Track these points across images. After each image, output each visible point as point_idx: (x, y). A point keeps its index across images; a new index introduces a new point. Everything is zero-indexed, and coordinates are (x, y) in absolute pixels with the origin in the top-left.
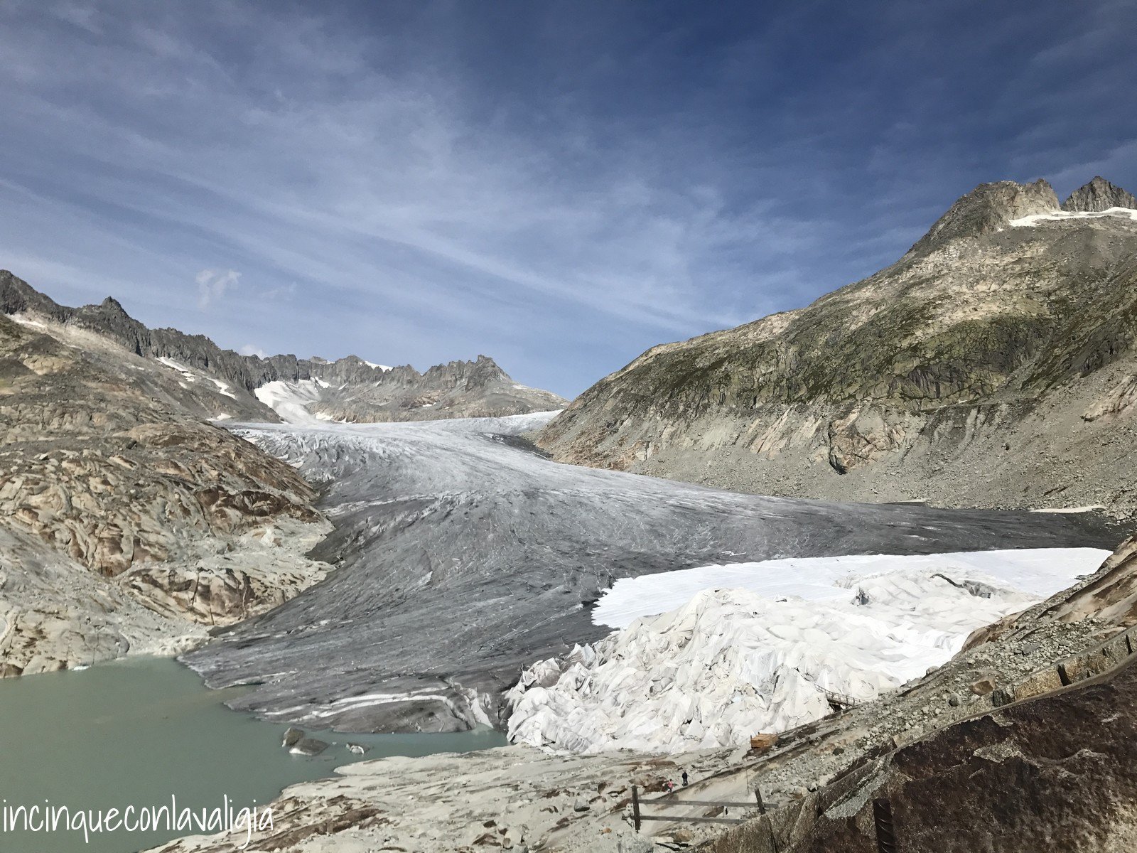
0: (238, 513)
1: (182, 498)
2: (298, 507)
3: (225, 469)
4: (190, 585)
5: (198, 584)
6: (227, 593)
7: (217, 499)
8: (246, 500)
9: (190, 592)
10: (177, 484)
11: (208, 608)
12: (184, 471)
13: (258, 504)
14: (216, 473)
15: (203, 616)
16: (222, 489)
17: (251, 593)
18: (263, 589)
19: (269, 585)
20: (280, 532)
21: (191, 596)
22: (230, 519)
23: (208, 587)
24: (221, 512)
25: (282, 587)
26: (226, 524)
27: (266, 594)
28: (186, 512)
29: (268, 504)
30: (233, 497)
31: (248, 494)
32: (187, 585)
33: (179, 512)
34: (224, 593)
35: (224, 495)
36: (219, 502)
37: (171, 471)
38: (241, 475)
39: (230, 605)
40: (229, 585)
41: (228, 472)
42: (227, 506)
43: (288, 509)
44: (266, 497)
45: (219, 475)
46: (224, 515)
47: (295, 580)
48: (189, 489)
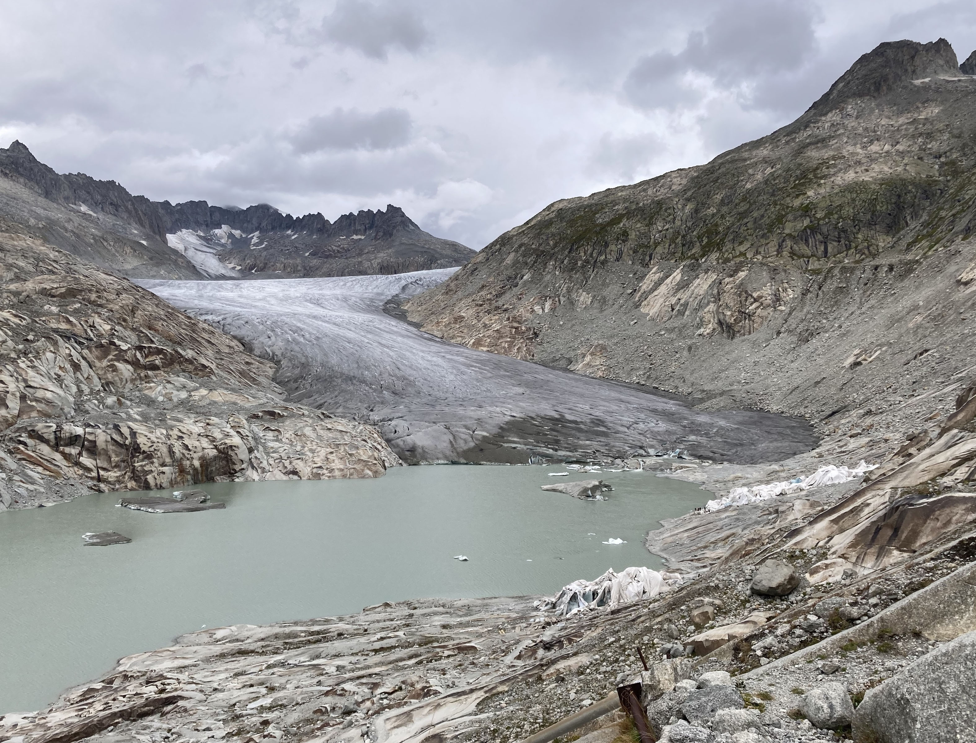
0: (129, 367)
1: (73, 352)
2: (190, 361)
3: (119, 323)
4: (76, 440)
5: (85, 439)
6: (114, 448)
7: (109, 354)
8: (138, 355)
9: (77, 447)
10: (69, 339)
11: (94, 462)
12: (76, 326)
13: (151, 358)
14: (108, 327)
15: (89, 470)
16: (114, 344)
17: (136, 448)
18: (150, 444)
19: (155, 440)
20: (171, 386)
21: (77, 451)
22: (122, 374)
23: (95, 442)
24: (112, 366)
25: (169, 442)
26: (117, 378)
27: (152, 449)
28: (76, 367)
29: (161, 358)
30: (125, 351)
31: (140, 348)
32: (74, 440)
33: (68, 366)
34: (110, 447)
35: (116, 350)
36: (110, 357)
37: (64, 326)
38: (133, 329)
39: (117, 459)
40: (116, 441)
41: (122, 326)
42: (118, 360)
43: (180, 363)
44: (159, 352)
45: (111, 329)
46: (115, 369)
47: (181, 434)
48: (80, 343)
